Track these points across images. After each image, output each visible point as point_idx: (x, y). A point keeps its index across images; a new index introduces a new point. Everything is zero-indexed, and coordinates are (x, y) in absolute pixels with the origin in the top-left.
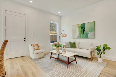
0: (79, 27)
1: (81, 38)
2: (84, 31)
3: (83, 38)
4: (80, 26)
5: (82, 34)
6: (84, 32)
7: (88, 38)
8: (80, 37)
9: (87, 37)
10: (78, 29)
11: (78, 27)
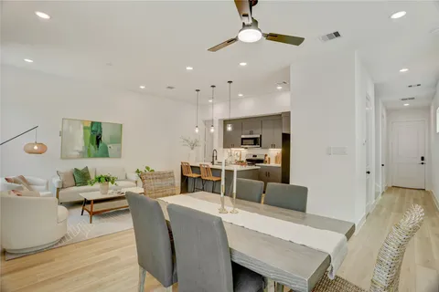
0: (85, 128)
1: (89, 157)
2: (98, 140)
3: (95, 156)
4: (89, 125)
5: (92, 148)
6: (98, 144)
7: (108, 156)
8: (86, 154)
9: (105, 154)
10: (82, 131)
11: (82, 126)
